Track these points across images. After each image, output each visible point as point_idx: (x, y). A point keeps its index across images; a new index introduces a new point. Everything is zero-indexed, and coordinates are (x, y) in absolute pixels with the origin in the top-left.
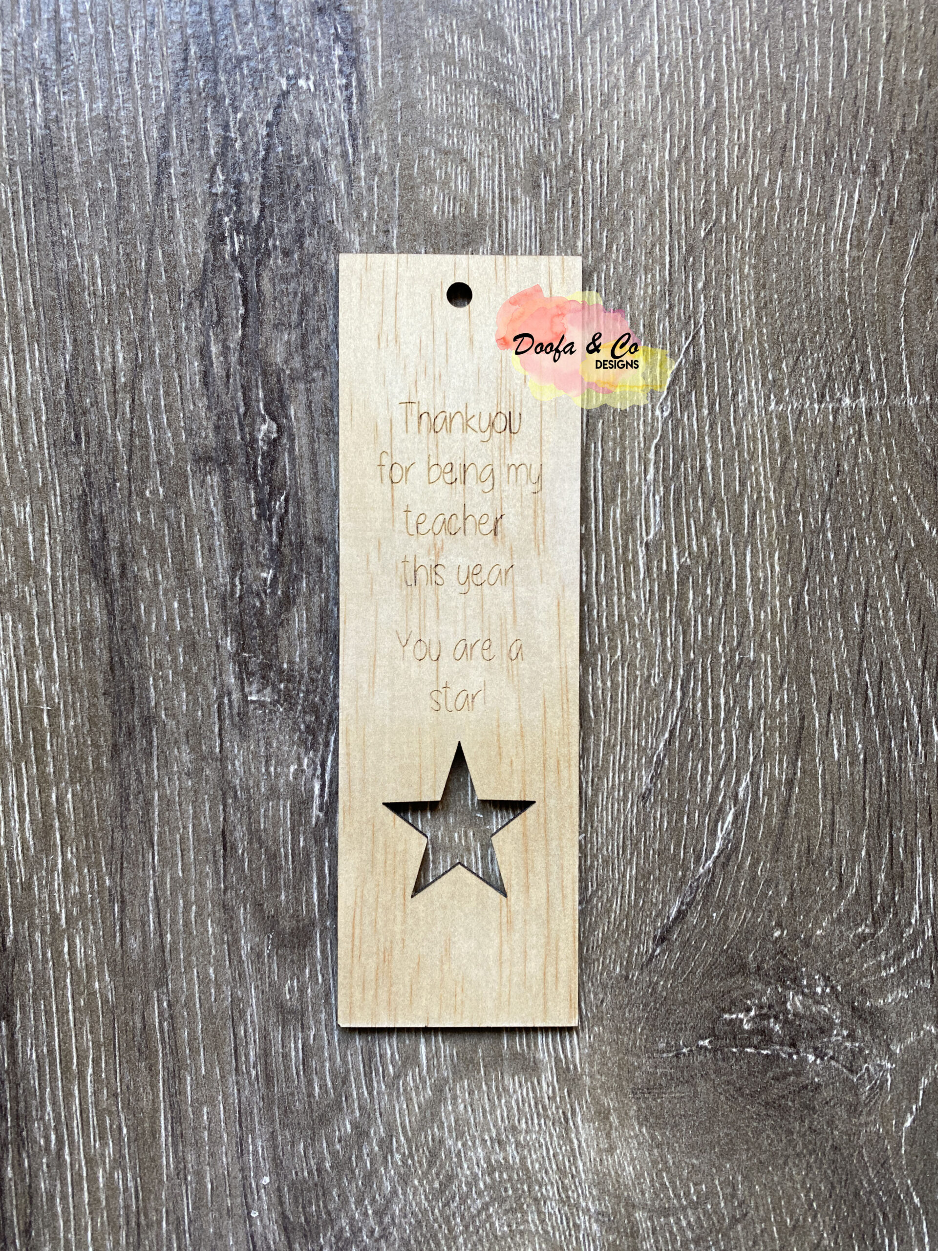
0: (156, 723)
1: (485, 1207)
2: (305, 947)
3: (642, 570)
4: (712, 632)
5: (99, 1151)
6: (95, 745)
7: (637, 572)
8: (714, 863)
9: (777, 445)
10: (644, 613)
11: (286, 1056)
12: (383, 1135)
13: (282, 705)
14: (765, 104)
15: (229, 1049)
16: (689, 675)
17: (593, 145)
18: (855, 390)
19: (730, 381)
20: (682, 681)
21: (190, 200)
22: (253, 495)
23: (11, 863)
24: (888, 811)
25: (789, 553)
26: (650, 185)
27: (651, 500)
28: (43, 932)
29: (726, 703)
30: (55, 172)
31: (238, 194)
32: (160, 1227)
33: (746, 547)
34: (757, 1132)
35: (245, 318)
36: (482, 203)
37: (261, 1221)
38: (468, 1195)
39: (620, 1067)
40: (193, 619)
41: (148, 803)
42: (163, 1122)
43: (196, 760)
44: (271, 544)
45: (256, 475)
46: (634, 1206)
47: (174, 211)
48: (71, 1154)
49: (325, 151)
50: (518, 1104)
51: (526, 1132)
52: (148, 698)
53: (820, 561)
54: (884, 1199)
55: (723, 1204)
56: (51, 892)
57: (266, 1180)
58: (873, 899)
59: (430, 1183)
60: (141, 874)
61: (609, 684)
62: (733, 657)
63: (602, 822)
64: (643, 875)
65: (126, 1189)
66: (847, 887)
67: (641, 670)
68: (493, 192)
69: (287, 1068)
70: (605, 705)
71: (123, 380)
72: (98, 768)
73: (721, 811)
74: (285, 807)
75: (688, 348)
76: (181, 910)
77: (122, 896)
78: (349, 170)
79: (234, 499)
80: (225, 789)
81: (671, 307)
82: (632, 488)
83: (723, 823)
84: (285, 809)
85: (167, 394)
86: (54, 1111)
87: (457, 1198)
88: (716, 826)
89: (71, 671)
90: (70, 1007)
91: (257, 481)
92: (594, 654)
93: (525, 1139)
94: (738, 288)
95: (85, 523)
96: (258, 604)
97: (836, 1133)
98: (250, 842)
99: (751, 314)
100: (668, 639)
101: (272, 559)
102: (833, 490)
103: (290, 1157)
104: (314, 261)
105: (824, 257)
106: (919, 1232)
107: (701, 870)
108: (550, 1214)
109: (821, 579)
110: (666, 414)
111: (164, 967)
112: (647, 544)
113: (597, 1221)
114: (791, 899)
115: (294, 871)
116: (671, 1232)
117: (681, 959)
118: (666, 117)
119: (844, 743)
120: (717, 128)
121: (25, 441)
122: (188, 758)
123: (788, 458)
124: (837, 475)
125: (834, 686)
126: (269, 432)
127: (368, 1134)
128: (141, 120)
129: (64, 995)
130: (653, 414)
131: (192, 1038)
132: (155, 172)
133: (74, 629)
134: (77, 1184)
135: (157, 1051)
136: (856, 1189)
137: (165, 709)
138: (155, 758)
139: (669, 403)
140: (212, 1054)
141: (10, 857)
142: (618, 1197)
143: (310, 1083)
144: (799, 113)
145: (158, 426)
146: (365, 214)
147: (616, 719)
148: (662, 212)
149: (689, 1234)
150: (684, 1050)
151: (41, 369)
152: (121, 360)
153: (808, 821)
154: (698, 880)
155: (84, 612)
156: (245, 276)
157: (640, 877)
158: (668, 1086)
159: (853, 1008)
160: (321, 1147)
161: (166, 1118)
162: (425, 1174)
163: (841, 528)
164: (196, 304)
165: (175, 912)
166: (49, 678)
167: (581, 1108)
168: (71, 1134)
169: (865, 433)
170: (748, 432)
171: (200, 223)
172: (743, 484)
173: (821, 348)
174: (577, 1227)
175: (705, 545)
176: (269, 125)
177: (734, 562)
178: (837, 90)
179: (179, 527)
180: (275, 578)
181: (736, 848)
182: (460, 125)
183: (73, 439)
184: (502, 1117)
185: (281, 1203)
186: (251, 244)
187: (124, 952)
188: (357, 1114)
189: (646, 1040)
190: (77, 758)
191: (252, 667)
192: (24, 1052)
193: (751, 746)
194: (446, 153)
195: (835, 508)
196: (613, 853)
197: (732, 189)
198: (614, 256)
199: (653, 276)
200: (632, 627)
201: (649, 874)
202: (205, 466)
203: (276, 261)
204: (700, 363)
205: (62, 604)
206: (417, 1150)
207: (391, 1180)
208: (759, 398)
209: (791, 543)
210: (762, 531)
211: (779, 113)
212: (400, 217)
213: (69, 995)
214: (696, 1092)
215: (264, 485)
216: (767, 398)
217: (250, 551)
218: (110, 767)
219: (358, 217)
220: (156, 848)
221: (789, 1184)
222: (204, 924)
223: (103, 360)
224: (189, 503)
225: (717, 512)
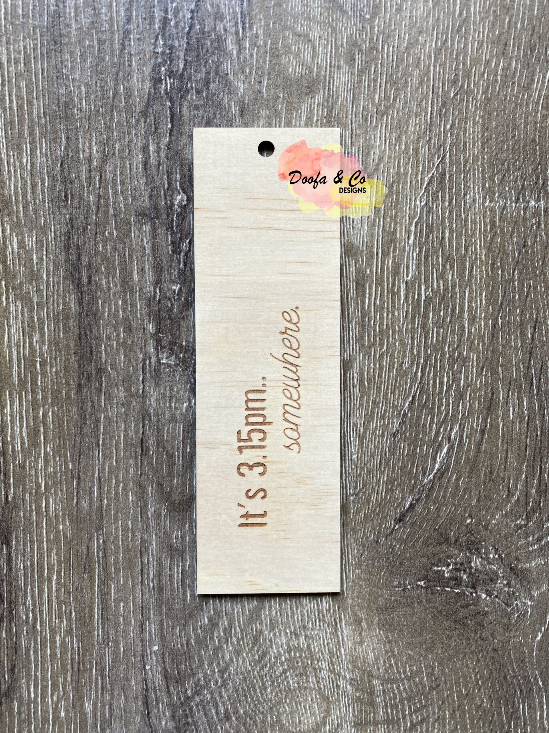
0: (105, 373)
1: (285, 671)
2: (186, 512)
3: (402, 298)
4: (442, 338)
5: (57, 625)
6: (68, 384)
7: (399, 299)
8: (434, 477)
9: (489, 227)
10: (402, 324)
11: (171, 576)
12: (227, 626)
13: (181, 367)
14: (496, 17)
15: (138, 570)
16: (426, 363)
17: (389, 36)
18: (538, 196)
19: (463, 186)
20: (422, 366)
21: (142, 55)
22: (170, 238)
23: (14, 451)
24: (540, 452)
25: (492, 293)
26: (422, 63)
27: (411, 255)
28: (31, 494)
29: (448, 381)
30: (60, 34)
31: (171, 53)
32: (92, 672)
33: (466, 288)
34: (449, 638)
35: (171, 130)
36: (319, 68)
37: (152, 672)
38: (275, 664)
39: (370, 595)
40: (130, 311)
41: (98, 420)
42: (96, 610)
43: (128, 396)
44: (179, 269)
45: (172, 227)
46: (373, 677)
47: (131, 62)
48: (41, 626)
49: (226, 30)
50: (308, 613)
51: (312, 629)
52: (101, 358)
53: (510, 299)
54: (521, 682)
55: (425, 679)
56: (37, 470)
57: (156, 648)
58: (527, 504)
59: (253, 656)
60: (91, 463)
61: (378, 366)
62: (453, 354)
63: (367, 448)
64: (391, 481)
65: (73, 648)
66: (513, 496)
67: (398, 359)
68: (326, 62)
69: (172, 583)
70: (374, 379)
71: (95, 164)
72: (68, 398)
73: (440, 447)
74: (179, 428)
75: (438, 165)
76: (113, 485)
77: (79, 475)
78: (239, 42)
79: (158, 240)
80: (144, 415)
81: (430, 139)
82: (400, 247)
83: (441, 453)
84: (180, 429)
85: (122, 173)
86: (32, 600)
87: (268, 666)
88: (436, 455)
89: (55, 339)
90: (45, 539)
91: (173, 230)
92: (370, 347)
93: (311, 633)
94: (471, 129)
95: (68, 250)
96: (169, 305)
97: (496, 641)
98: (158, 448)
99: (478, 146)
100: (416, 341)
101: (179, 278)
102: (520, 257)
103: (171, 636)
104: (215, 98)
105: (525, 113)
106: (541, 702)
107: (426, 481)
108: (323, 678)
109: (510, 310)
110: (423, 204)
111: (102, 519)
112: (407, 282)
113: (350, 684)
114: (478, 501)
115: (183, 466)
116: (394, 693)
117: (410, 533)
118: (434, 21)
119: (517, 409)
120: (465, 30)
121: (34, 198)
122: (123, 395)
123: (494, 235)
124: (524, 247)
125: (513, 375)
126: (182, 200)
127: (217, 625)
128: (114, 4)
129: (41, 532)
130: (415, 203)
131: (116, 562)
132: (121, 37)
133: (58, 313)
134: (44, 643)
135: (95, 568)
136: (505, 674)
137: (111, 365)
138: (103, 394)
139: (425, 197)
140: (128, 572)
141: (13, 447)
142: (364, 671)
143: (185, 593)
144: (516, 23)
145: (115, 193)
146: (248, 71)
147: (381, 387)
148: (429, 80)
149: (405, 695)
150: (409, 587)
151: (46, 154)
152: (95, 151)
153: (492, 455)
154: (423, 486)
155: (65, 303)
156: (173, 105)
157: (389, 482)
158: (398, 607)
159: (511, 568)
160: (189, 631)
161: (98, 609)
162: (250, 650)
163: (523, 280)
164: (142, 120)
165: (110, 486)
166: (42, 342)
167: (345, 617)
168: (41, 614)
169: (542, 222)
170: (471, 218)
171: (147, 70)
172: (466, 249)
173: (519, 169)
174: (338, 687)
175: (442, 285)
176: (192, 11)
177: (458, 296)
178: (540, 11)
179: (125, 255)
180: (180, 288)
181: (448, 468)
182: (308, 19)
183: (63, 198)
184: (298, 619)
185: (164, 662)
186: (177, 85)
187: (78, 509)
188: (212, 613)
189: (387, 579)
190: (56, 391)
191: (164, 343)
192: (16, 564)
193: (460, 408)
194: (299, 36)
195: (521, 267)
196: (374, 467)
197: (472, 68)
198: (397, 106)
199: (420, 119)
200: (394, 332)
201: (395, 481)
202: (142, 219)
203: (192, 96)
204: (445, 174)
205: (51, 298)
206: (246, 636)
207: (230, 653)
208: (480, 198)
209: (493, 287)
210: (476, 279)
211: (504, 23)
212: (269, 73)
213: (45, 532)
214: (414, 612)
215: (177, 232)
216: (485, 197)
217: (166, 273)
218: (76, 398)
219: (244, 72)
220: (101, 447)
221: (466, 669)
222: (127, 495)
223: (84, 151)
224: (131, 241)
225: (450, 265)
